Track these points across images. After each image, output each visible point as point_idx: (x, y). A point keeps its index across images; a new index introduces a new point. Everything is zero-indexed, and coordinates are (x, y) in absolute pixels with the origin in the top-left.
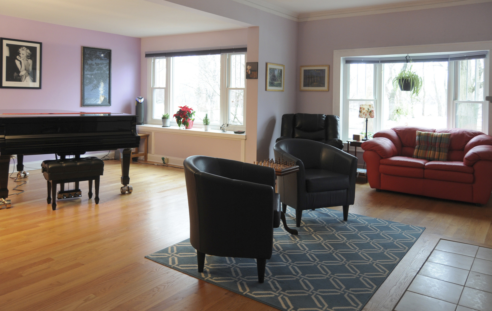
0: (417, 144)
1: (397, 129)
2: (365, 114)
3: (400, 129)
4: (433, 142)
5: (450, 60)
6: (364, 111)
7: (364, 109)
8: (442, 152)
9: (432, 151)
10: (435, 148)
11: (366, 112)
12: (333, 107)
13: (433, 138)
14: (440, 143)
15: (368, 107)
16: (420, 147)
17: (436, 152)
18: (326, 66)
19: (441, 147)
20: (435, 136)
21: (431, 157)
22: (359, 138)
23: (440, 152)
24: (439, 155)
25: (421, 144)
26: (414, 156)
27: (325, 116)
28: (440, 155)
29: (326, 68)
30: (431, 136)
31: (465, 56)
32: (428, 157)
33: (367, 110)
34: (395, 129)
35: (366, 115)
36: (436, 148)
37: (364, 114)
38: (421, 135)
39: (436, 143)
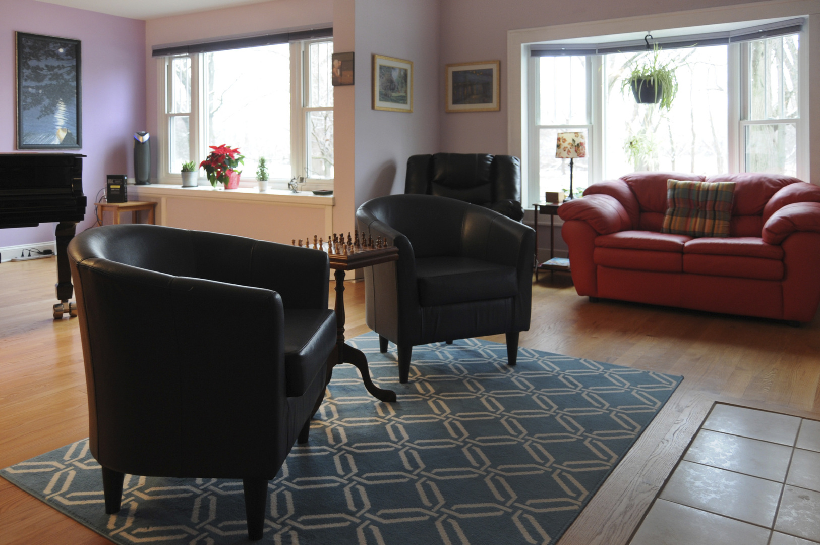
0: (669, 205)
1: (630, 178)
2: (567, 150)
3: (635, 178)
4: (700, 200)
5: (731, 42)
6: (565, 145)
7: (565, 140)
8: (719, 219)
9: (699, 219)
10: (705, 211)
11: (569, 147)
12: (509, 141)
13: (701, 193)
14: (715, 201)
15: (573, 136)
16: (675, 212)
17: (707, 220)
18: (493, 62)
19: (716, 209)
20: (704, 189)
21: (697, 230)
22: (557, 199)
23: (714, 219)
24: (714, 225)
25: (677, 205)
26: (664, 230)
27: (492, 158)
28: (716, 226)
29: (494, 67)
30: (697, 189)
31: (761, 31)
32: (692, 229)
33: (571, 142)
34: (627, 179)
35: (569, 152)
36: (708, 212)
37: (565, 151)
38: (677, 187)
39: (706, 201)
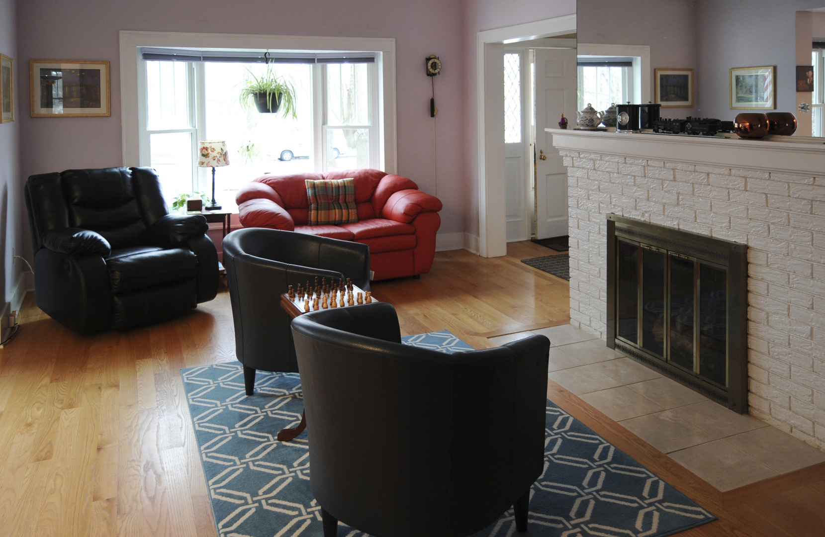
0: (312, 201)
1: (269, 180)
2: (216, 159)
3: (275, 181)
4: (334, 195)
5: (317, 62)
6: (215, 154)
7: (213, 150)
8: (351, 209)
9: (337, 210)
10: (339, 203)
11: (218, 156)
13: (334, 189)
14: (345, 194)
15: (221, 145)
16: (319, 207)
17: (344, 211)
18: (102, 62)
19: (347, 201)
20: (335, 186)
21: (337, 219)
23: (348, 209)
24: (349, 213)
25: (319, 201)
26: (312, 223)
27: (131, 171)
28: (350, 214)
30: (331, 186)
31: (344, 57)
32: (334, 220)
33: (220, 151)
34: (266, 182)
36: (341, 204)
37: (214, 160)
38: (316, 186)
39: (339, 195)
